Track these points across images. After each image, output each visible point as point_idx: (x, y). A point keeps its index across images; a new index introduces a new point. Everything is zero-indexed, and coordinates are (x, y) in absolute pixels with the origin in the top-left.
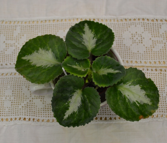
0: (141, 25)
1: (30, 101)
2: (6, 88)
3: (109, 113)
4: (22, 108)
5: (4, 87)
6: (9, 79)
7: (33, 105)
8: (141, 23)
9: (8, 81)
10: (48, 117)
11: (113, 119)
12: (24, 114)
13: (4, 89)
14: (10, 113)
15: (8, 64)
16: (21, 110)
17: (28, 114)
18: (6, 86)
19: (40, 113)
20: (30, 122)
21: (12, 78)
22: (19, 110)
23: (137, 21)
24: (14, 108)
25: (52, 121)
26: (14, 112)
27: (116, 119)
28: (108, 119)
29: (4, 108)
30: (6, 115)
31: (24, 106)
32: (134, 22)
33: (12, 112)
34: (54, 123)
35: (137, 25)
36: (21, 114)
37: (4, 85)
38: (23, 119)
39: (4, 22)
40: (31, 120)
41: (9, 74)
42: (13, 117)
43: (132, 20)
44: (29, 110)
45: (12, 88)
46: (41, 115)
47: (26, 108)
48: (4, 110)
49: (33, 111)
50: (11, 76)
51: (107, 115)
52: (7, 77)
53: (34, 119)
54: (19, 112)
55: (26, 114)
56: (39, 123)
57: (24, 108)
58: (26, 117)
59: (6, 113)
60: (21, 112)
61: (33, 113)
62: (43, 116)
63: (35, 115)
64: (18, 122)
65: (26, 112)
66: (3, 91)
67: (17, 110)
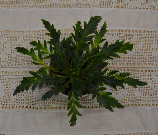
0: (117, 35)
1: (31, 93)
2: (12, 83)
3: (91, 103)
4: (24, 99)
5: (10, 82)
6: (14, 76)
7: (33, 96)
8: (116, 34)
9: (14, 78)
10: (45, 105)
11: (94, 107)
12: (26, 103)
13: (10, 84)
14: (15, 102)
15: (14, 65)
16: (24, 100)
17: (29, 103)
18: (12, 82)
19: (38, 103)
20: (31, 109)
21: (17, 76)
22: (22, 100)
23: (114, 32)
24: (19, 99)
25: (47, 109)
26: (19, 102)
27: (96, 108)
28: (90, 107)
29: (11, 99)
30: (12, 104)
31: (26, 97)
32: (111, 32)
33: (17, 102)
34: (49, 110)
35: (113, 35)
36: (24, 103)
37: (10, 81)
38: (26, 107)
39: (10, 32)
40: (32, 107)
41: (14, 73)
42: (18, 106)
43: (110, 31)
44: (30, 100)
45: (17, 83)
46: (39, 104)
47: (28, 98)
48: (10, 100)
49: (33, 101)
50: (16, 74)
51: (90, 104)
52: (13, 74)
53: (34, 107)
54: (22, 102)
55: (28, 103)
56: (38, 110)
57: (26, 99)
58: (28, 105)
59: (12, 102)
60: (24, 102)
61: (33, 102)
62: (40, 105)
63: (35, 104)
64: (21, 109)
65: (28, 102)
66: (10, 86)
67: (20, 100)
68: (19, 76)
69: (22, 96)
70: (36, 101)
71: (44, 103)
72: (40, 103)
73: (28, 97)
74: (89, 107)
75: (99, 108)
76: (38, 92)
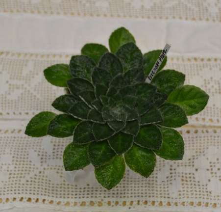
68: (20, 139)
69: (21, 177)
70: (51, 189)
71: (66, 193)
72: (59, 193)
73: (33, 180)
74: (161, 204)
75: (182, 206)
76: (56, 170)
